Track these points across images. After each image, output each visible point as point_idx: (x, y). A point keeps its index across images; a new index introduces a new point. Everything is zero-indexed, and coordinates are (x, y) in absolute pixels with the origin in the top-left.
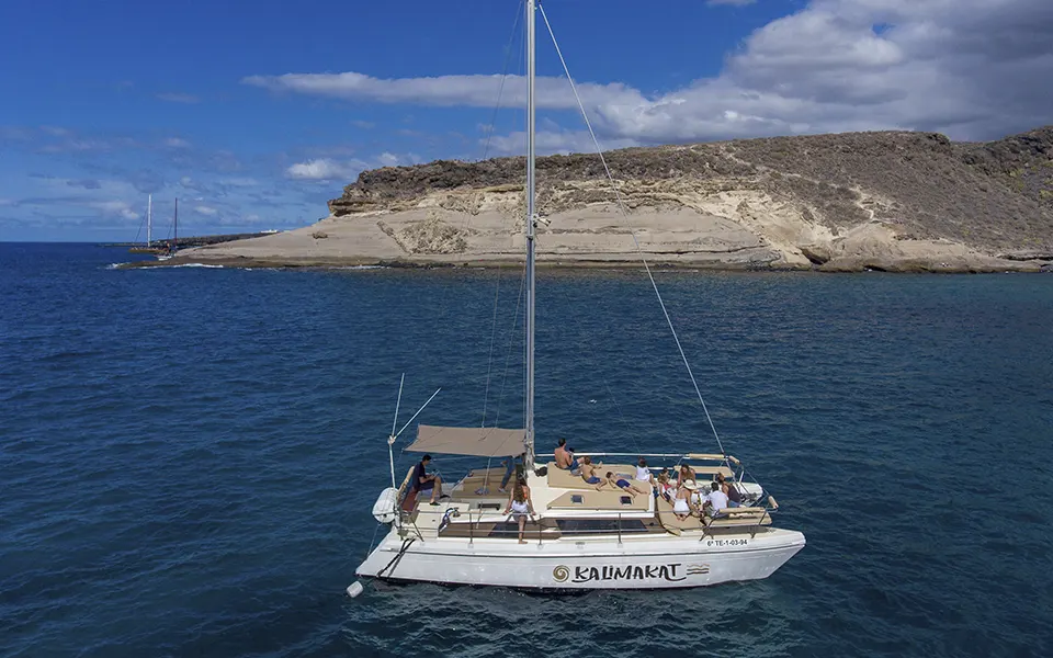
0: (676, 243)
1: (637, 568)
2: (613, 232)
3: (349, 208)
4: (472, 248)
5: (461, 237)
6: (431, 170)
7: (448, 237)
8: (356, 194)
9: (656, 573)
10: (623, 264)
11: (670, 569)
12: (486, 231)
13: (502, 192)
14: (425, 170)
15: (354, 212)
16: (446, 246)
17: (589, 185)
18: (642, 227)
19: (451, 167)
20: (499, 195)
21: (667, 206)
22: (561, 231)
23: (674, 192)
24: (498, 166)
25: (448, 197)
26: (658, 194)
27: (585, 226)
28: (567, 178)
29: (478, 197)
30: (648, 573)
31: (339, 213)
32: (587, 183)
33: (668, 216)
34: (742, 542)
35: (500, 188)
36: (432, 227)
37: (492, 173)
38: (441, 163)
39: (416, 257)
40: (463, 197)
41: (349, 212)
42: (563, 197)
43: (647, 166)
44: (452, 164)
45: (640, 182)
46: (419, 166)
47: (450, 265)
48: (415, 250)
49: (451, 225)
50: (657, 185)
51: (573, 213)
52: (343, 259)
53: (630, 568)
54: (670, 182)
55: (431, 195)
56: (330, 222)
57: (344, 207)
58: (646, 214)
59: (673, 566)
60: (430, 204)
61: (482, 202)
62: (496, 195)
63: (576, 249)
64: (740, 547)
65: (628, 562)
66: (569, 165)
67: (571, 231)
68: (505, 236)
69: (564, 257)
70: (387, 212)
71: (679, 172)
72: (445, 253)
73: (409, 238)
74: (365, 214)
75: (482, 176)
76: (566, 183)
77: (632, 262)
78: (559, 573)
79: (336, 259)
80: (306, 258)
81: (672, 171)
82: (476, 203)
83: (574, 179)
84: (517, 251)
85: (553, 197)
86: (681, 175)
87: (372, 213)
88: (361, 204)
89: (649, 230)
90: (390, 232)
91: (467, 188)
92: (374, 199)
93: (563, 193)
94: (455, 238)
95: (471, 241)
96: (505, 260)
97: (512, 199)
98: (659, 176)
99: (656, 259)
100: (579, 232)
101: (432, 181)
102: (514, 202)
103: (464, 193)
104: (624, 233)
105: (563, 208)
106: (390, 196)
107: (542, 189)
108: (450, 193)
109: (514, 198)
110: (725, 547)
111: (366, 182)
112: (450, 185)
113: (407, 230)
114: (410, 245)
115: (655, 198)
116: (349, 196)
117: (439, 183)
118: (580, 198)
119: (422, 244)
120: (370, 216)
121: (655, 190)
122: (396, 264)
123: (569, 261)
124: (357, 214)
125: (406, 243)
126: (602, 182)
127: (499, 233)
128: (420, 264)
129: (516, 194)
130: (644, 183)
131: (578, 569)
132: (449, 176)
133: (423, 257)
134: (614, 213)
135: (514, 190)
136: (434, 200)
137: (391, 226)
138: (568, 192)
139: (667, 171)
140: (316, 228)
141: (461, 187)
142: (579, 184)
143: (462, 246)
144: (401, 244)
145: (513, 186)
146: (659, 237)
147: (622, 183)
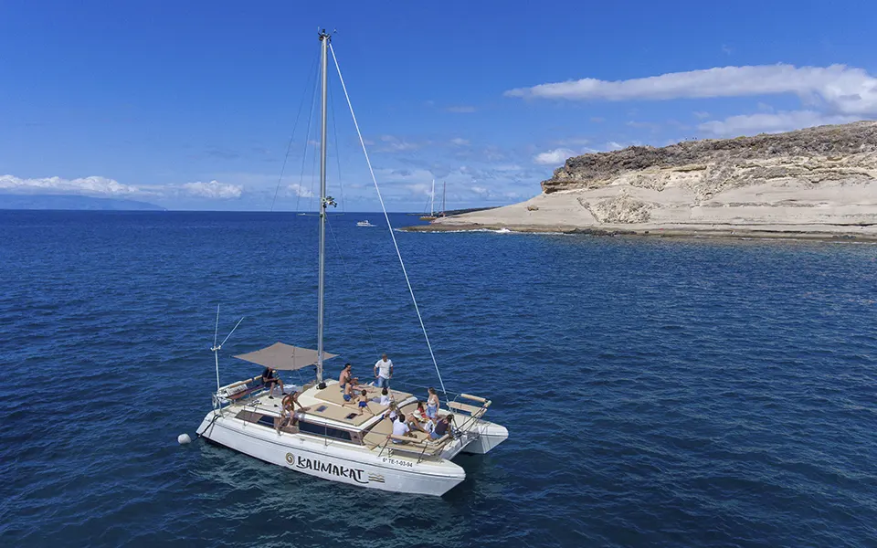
0: (860, 215)
1: (335, 467)
2: (792, 205)
3: (556, 187)
4: (654, 219)
5: (646, 210)
6: (625, 154)
7: (635, 210)
8: (563, 175)
9: (348, 473)
10: (798, 235)
11: (356, 472)
12: (668, 205)
13: (686, 171)
14: (620, 155)
15: (560, 189)
16: (632, 217)
17: (772, 162)
18: (823, 201)
19: (642, 151)
20: (684, 174)
21: (854, 180)
22: (737, 205)
23: (862, 166)
24: (685, 149)
25: (638, 176)
26: (844, 169)
27: (763, 199)
28: (750, 156)
29: (664, 176)
30: (342, 473)
31: (549, 191)
32: (769, 160)
33: (854, 189)
34: (409, 465)
35: (685, 167)
36: (622, 201)
37: (678, 155)
38: (634, 148)
39: (607, 226)
40: (651, 176)
41: (556, 190)
42: (744, 174)
43: (835, 142)
44: (644, 149)
45: (825, 158)
46: (615, 152)
47: (633, 233)
48: (605, 220)
49: (639, 200)
50: (845, 160)
51: (753, 188)
52: (549, 226)
53: (330, 465)
54: (861, 156)
55: (624, 175)
56: (541, 199)
57: (552, 186)
58: (831, 188)
59: (359, 471)
60: (622, 182)
61: (667, 180)
62: (680, 173)
63: (752, 220)
64: (406, 468)
65: (330, 460)
66: (752, 145)
67: (748, 204)
68: (686, 208)
69: (739, 227)
70: (586, 189)
71: (870, 146)
72: (631, 222)
73: (602, 211)
74: (568, 191)
75: (669, 158)
76: (748, 162)
77: (809, 233)
78: (289, 457)
79: (543, 226)
80: (521, 226)
81: (863, 146)
82: (662, 180)
83: (757, 157)
84: (694, 221)
85: (734, 174)
86: (873, 150)
87: (573, 191)
88: (566, 183)
89: (832, 203)
90: (587, 206)
91: (655, 169)
92: (576, 179)
93: (743, 170)
94: (641, 210)
95: (654, 213)
96: (681, 230)
97: (695, 177)
98: (847, 151)
99: (835, 230)
100: (755, 205)
101: (625, 164)
102: (697, 180)
103: (652, 173)
104: (803, 206)
105: (742, 184)
106: (589, 177)
107: (724, 168)
108: (640, 172)
109: (696, 176)
110: (395, 466)
111: (571, 166)
112: (640, 166)
113: (600, 204)
114: (602, 215)
115: (841, 173)
116: (557, 178)
117: (631, 165)
118: (759, 175)
119: (612, 215)
120: (572, 193)
121: (841, 165)
122: (588, 231)
123: (743, 231)
124: (563, 192)
125: (598, 214)
126: (785, 159)
127: (680, 206)
128: (608, 232)
129: (699, 173)
130: (830, 159)
131: (299, 458)
132: (639, 160)
133: (611, 226)
134: (794, 186)
135: (697, 169)
136: (625, 180)
137: (588, 201)
138: (749, 169)
139: (857, 146)
140: (531, 202)
141: (650, 168)
142: (761, 162)
143: (646, 218)
144: (595, 215)
145: (697, 166)
146: (841, 210)
147: (806, 159)
